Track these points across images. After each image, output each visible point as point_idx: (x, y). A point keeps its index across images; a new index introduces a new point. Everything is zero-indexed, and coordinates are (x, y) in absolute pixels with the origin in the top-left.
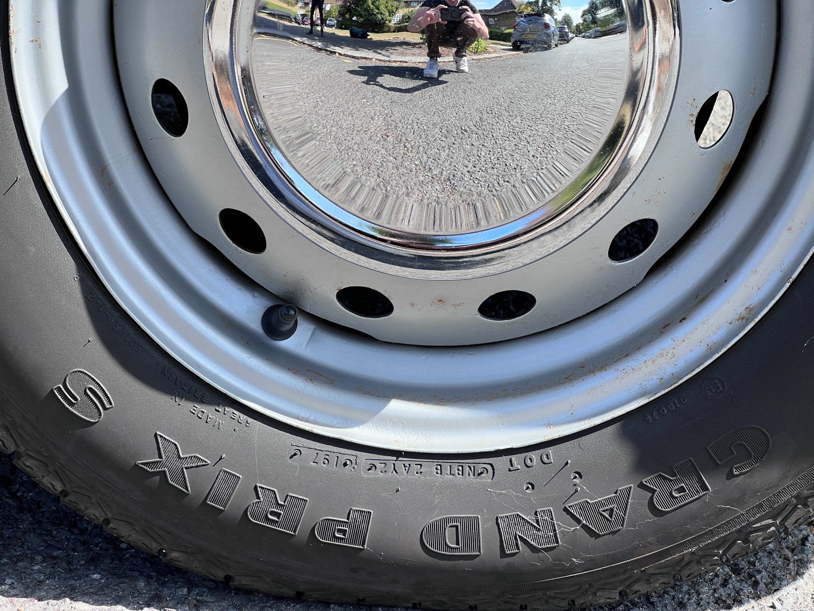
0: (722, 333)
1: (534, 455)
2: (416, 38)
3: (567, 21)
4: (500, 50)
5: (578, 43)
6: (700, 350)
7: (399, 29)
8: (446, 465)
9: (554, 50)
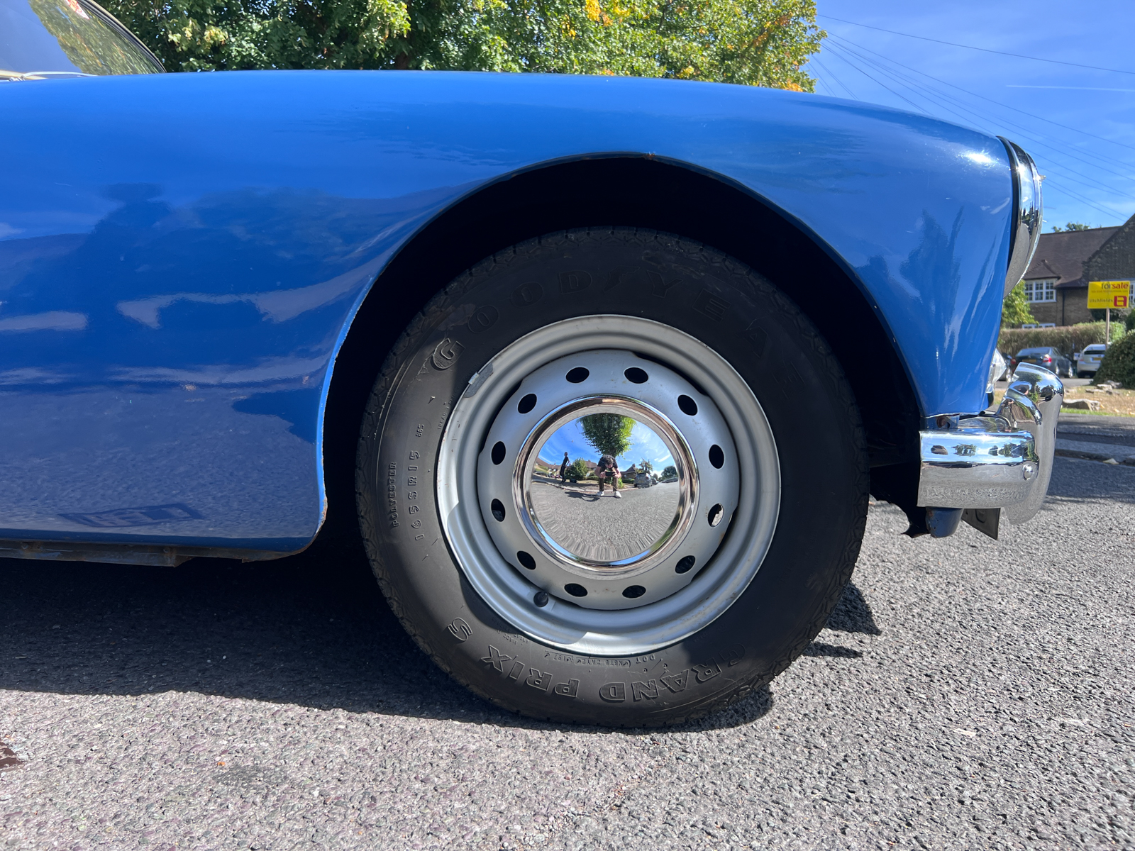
0: (724, 603)
1: (647, 656)
2: (596, 482)
3: (655, 476)
4: (628, 487)
5: (660, 484)
6: (714, 612)
7: (588, 479)
8: (610, 661)
9: (651, 488)
